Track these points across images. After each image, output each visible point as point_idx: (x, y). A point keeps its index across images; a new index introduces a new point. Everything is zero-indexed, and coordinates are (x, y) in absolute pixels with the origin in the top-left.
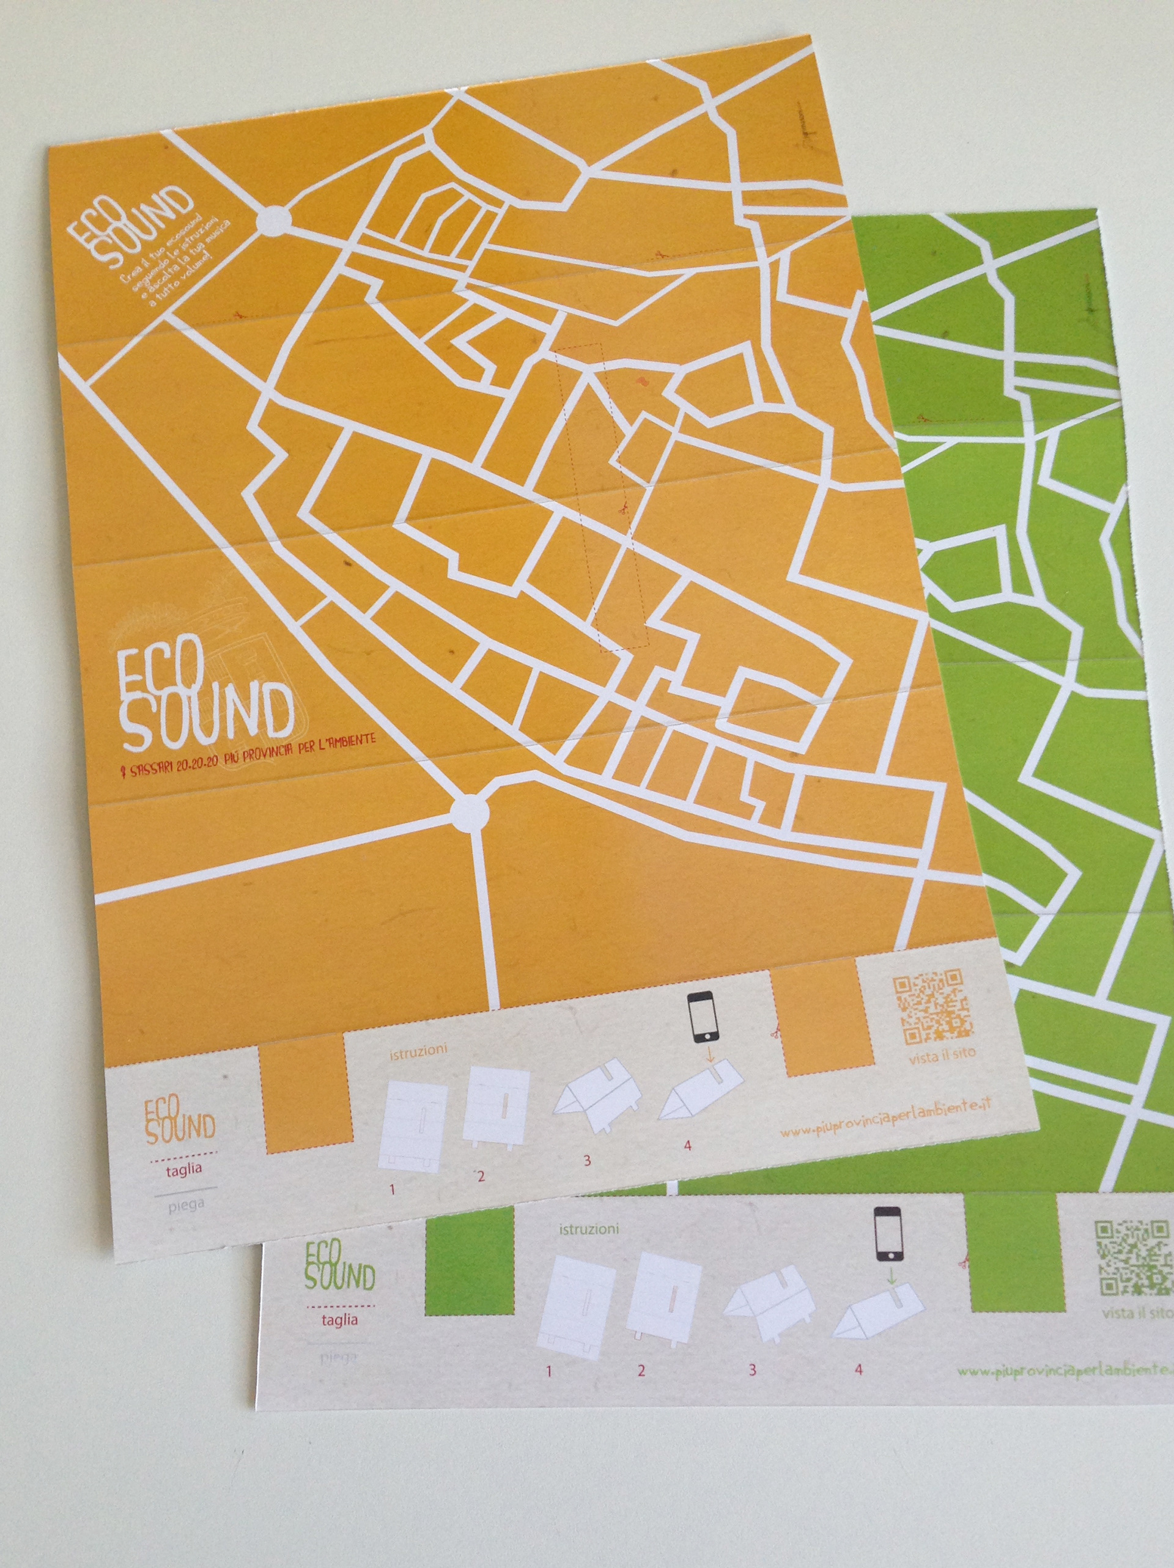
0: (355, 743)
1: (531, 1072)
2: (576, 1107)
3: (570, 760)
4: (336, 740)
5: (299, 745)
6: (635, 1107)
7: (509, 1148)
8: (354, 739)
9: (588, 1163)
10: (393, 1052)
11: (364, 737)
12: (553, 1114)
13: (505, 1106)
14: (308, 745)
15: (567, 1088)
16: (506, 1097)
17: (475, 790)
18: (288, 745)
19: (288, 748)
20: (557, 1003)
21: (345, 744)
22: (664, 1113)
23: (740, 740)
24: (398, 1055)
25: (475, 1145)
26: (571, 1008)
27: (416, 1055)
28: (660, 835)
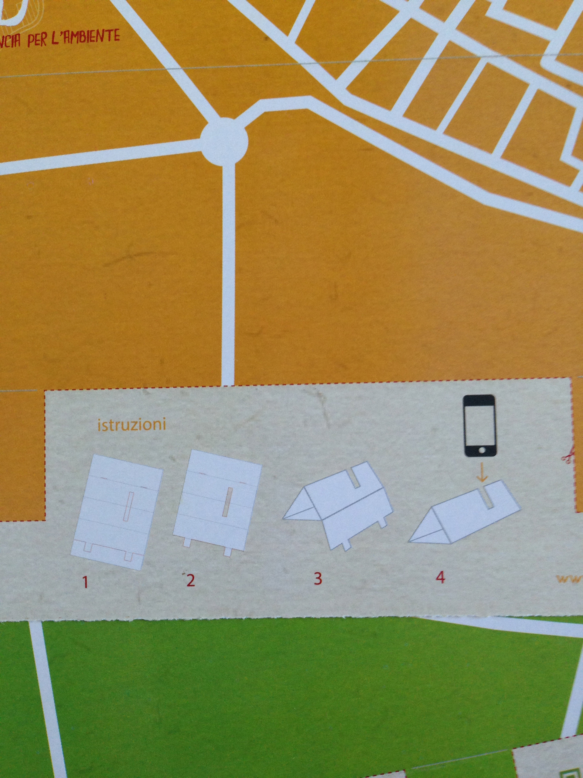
0: (95, 39)
1: (264, 466)
2: (312, 515)
3: (353, 88)
4: (72, 32)
5: (29, 36)
6: (383, 524)
7: (228, 553)
8: (94, 34)
9: (318, 581)
10: (101, 422)
11: (106, 34)
12: (283, 519)
13: (228, 502)
14: (39, 37)
15: (304, 490)
16: (230, 492)
17: (234, 115)
18: (16, 35)
19: (15, 39)
20: (303, 386)
21: (83, 38)
22: (416, 535)
23: (569, 85)
24: (108, 425)
25: (187, 543)
26: (319, 395)
27: (128, 429)
28: (454, 194)
